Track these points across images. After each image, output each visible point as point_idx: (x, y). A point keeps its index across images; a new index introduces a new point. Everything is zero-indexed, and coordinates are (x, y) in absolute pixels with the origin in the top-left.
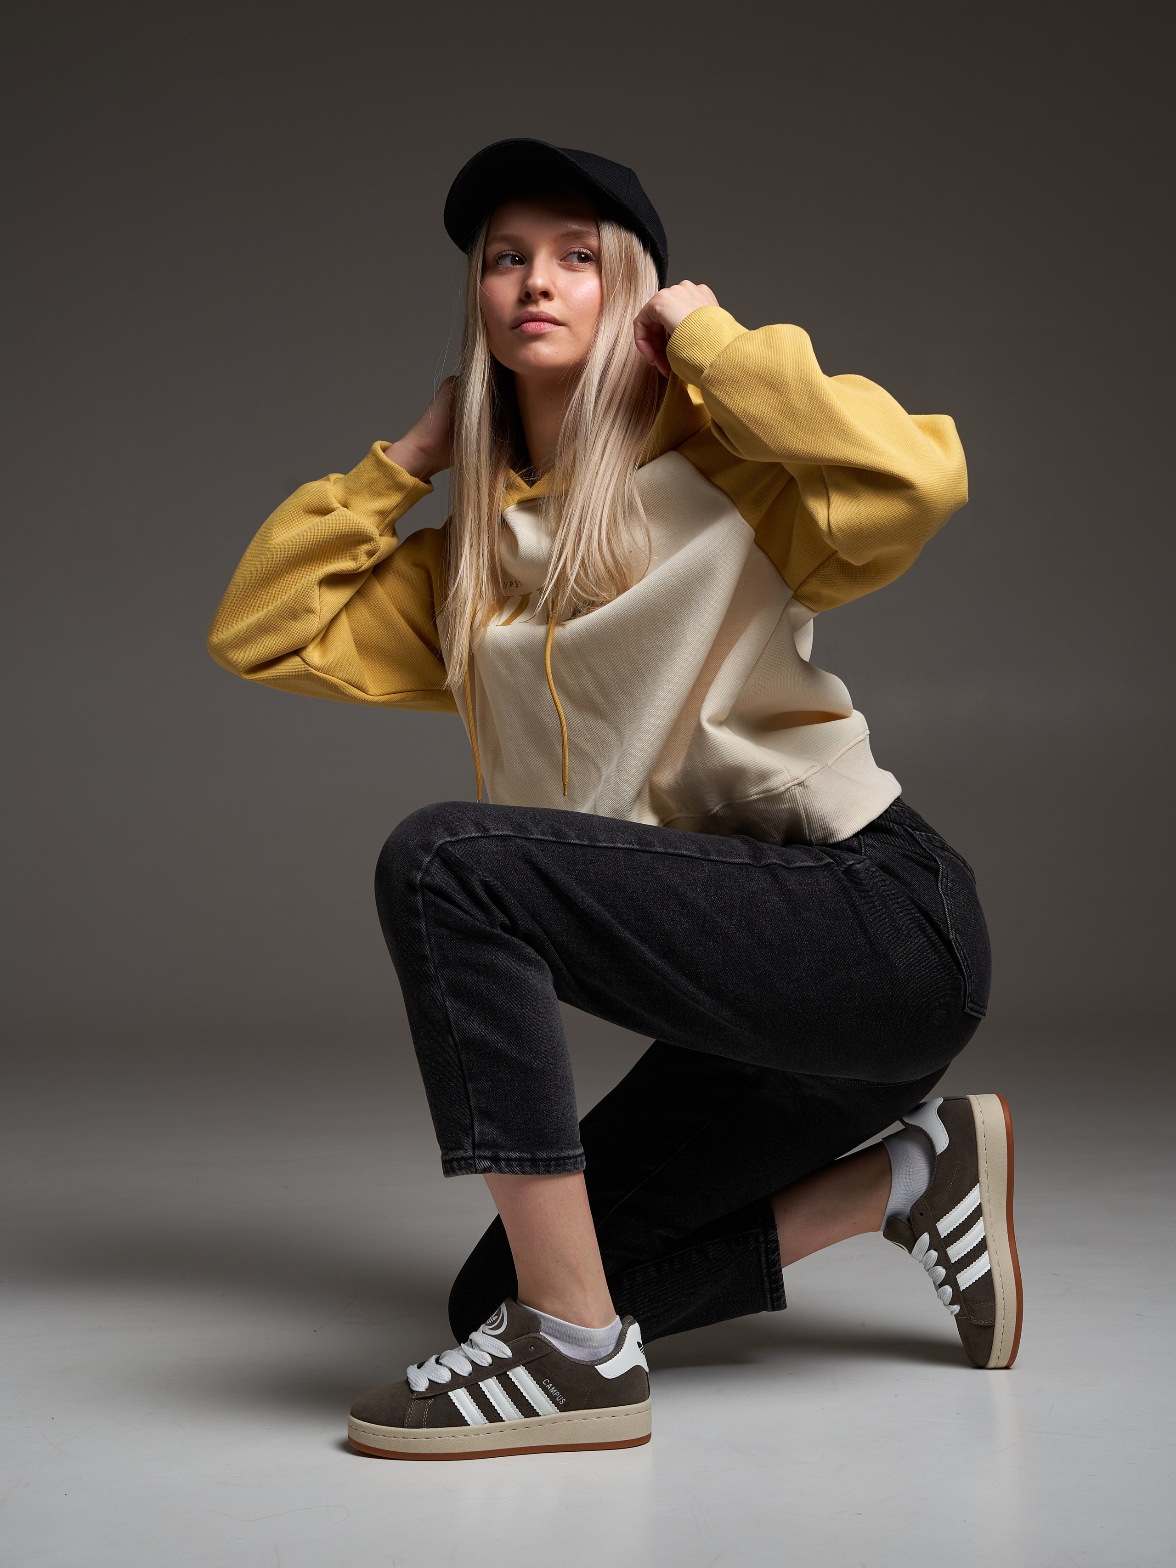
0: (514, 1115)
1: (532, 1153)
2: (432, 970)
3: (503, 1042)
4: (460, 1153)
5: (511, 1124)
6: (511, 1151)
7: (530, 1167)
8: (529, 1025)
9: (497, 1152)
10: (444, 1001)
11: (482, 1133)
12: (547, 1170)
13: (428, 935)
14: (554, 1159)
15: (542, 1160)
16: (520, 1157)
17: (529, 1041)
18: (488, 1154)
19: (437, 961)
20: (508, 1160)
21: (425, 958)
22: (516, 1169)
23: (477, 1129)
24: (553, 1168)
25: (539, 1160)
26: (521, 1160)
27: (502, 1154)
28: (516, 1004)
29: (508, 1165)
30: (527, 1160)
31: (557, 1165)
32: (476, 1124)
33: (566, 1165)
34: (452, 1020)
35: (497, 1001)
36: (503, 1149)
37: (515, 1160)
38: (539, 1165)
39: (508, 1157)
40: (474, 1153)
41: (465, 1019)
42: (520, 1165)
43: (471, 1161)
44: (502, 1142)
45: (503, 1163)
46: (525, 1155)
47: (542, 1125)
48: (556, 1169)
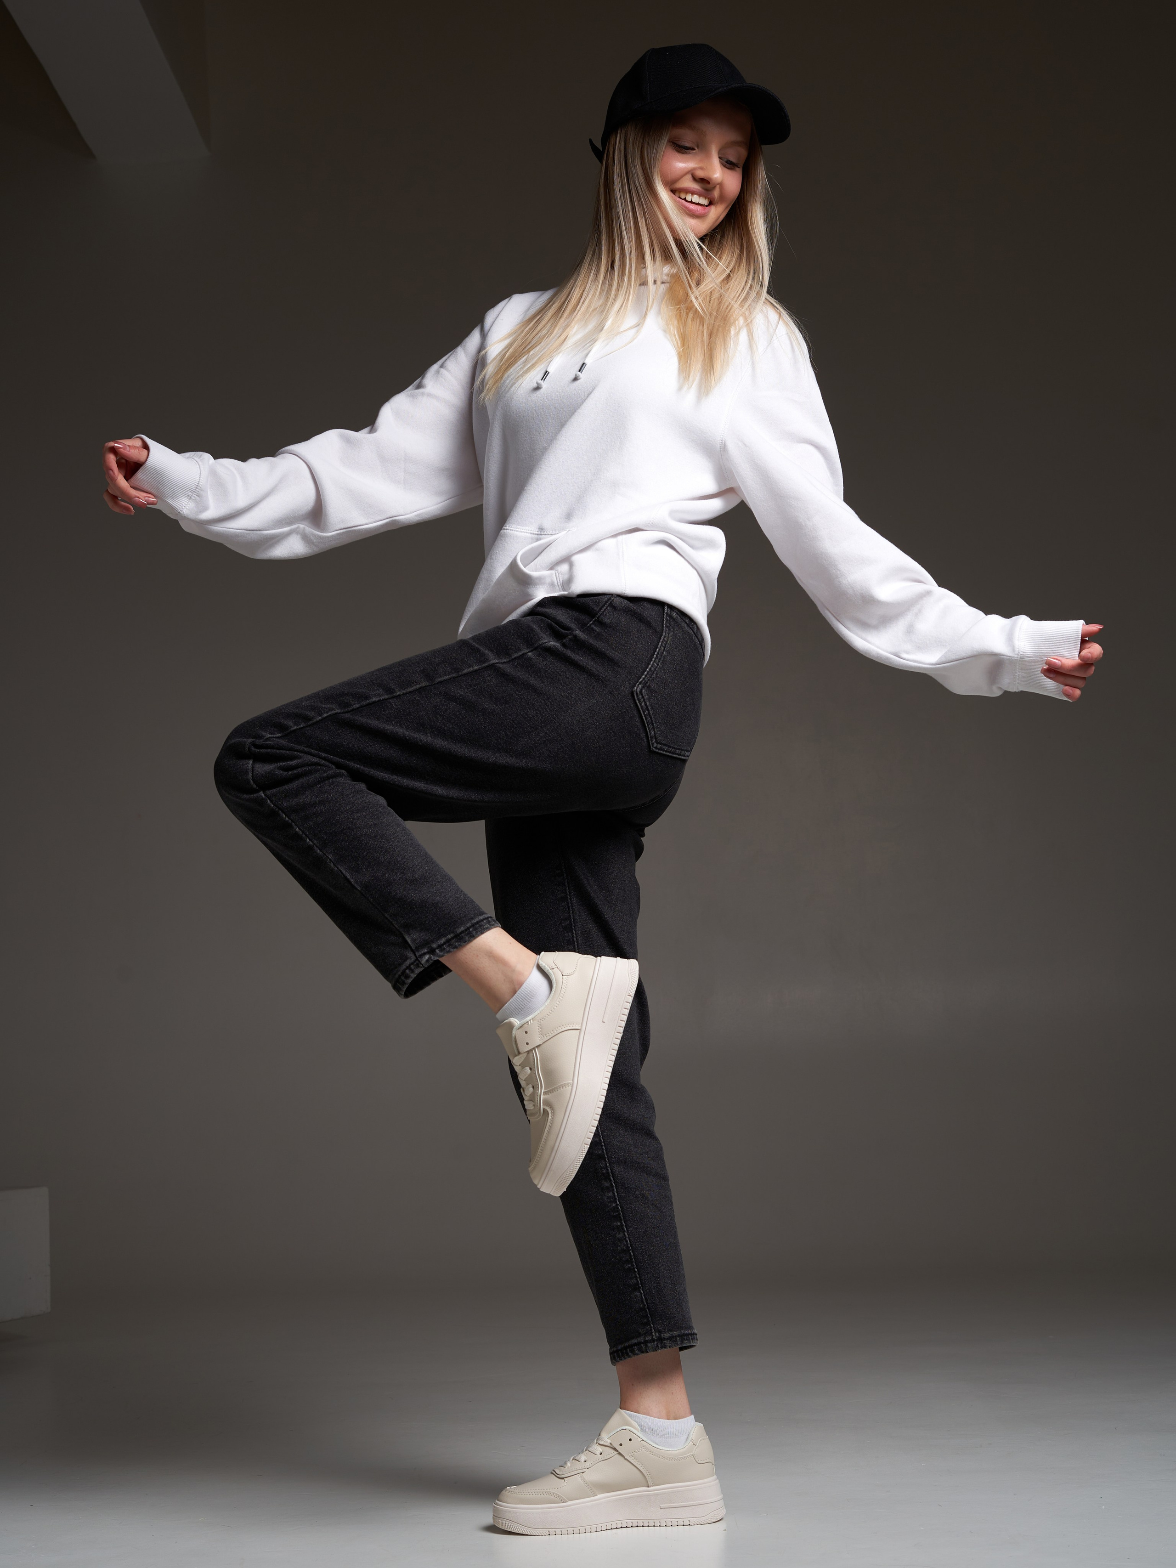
0: (424, 915)
1: (453, 932)
2: (320, 853)
3: (388, 872)
4: (408, 962)
5: (427, 922)
6: (439, 939)
7: (457, 942)
8: (399, 851)
9: (431, 946)
10: (338, 868)
11: (414, 940)
12: (470, 936)
13: (303, 832)
14: (470, 927)
15: (463, 932)
16: (447, 940)
17: (404, 862)
18: (425, 950)
19: (318, 845)
20: (440, 947)
21: (310, 848)
22: (449, 949)
23: (408, 940)
24: (474, 933)
25: (461, 933)
26: (449, 941)
27: (434, 946)
28: (384, 842)
29: (441, 951)
30: (453, 938)
31: (476, 929)
32: (406, 937)
33: (483, 925)
34: (349, 877)
35: (370, 847)
36: (433, 942)
37: (445, 943)
38: (463, 937)
39: (439, 945)
40: (415, 955)
41: (356, 871)
42: (450, 945)
43: (417, 962)
44: (429, 938)
45: (438, 951)
46: (449, 936)
47: (447, 910)
48: (477, 932)
